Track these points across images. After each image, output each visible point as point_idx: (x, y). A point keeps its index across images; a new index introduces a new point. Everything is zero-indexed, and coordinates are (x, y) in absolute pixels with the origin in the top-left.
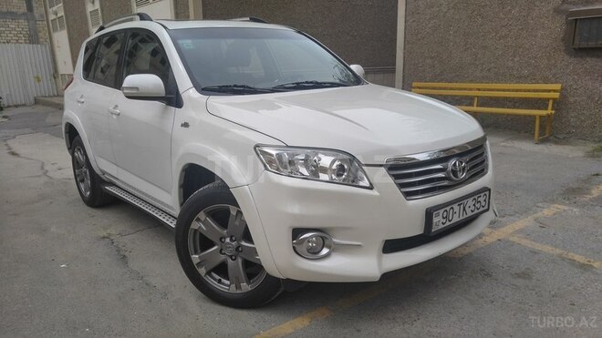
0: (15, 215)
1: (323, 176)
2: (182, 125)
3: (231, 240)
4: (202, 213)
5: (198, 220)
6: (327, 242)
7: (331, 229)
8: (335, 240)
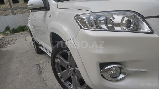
0: (17, 58)
1: (116, 28)
2: (49, 17)
3: (71, 67)
4: (58, 55)
5: (57, 58)
6: (123, 71)
7: (125, 62)
8: (128, 69)
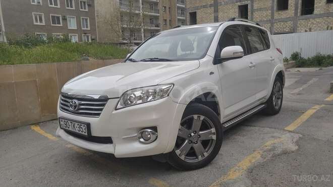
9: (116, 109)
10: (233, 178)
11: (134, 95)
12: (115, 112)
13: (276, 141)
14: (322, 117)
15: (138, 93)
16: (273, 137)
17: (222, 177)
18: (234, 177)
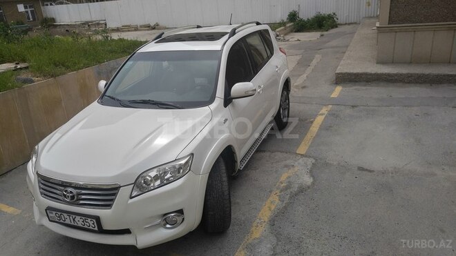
9: (131, 198)
10: (257, 237)
11: (150, 176)
12: (131, 201)
13: (291, 172)
14: (330, 127)
15: (153, 174)
16: (286, 166)
17: (246, 237)
18: (257, 235)
